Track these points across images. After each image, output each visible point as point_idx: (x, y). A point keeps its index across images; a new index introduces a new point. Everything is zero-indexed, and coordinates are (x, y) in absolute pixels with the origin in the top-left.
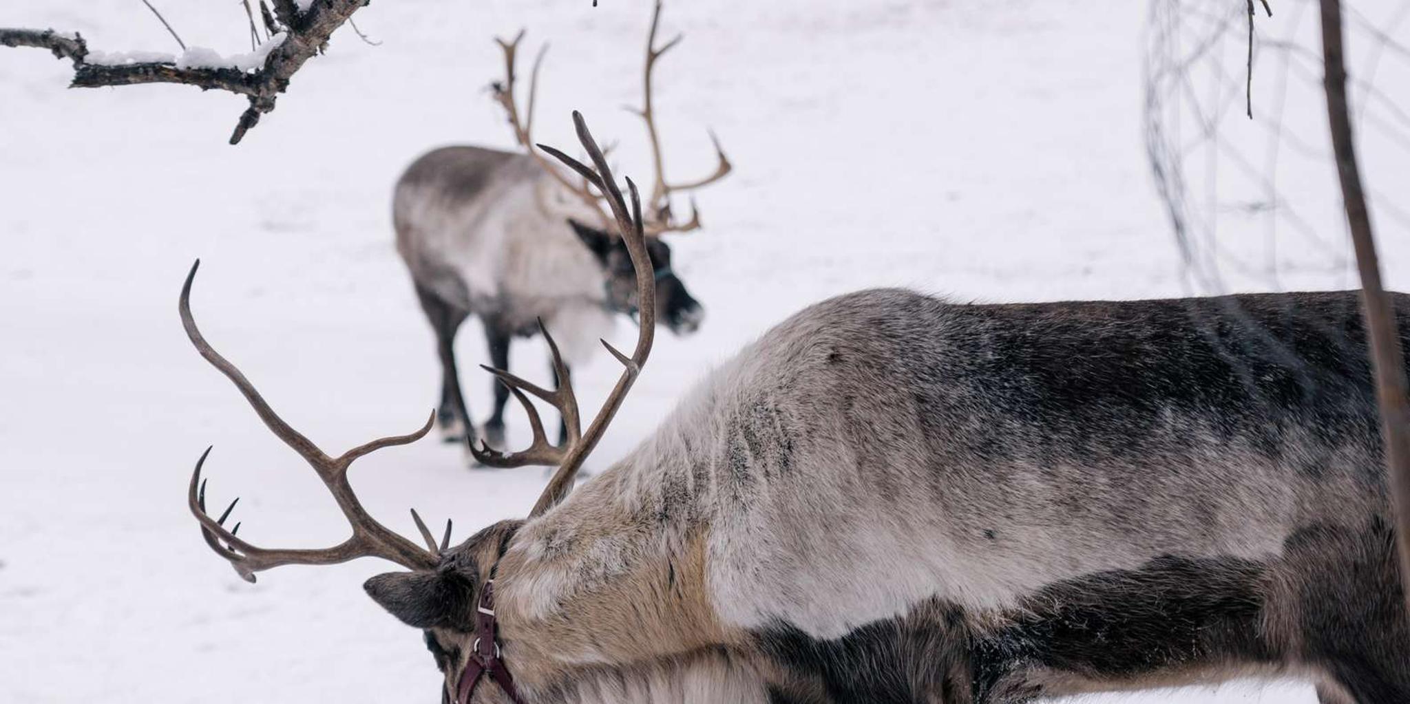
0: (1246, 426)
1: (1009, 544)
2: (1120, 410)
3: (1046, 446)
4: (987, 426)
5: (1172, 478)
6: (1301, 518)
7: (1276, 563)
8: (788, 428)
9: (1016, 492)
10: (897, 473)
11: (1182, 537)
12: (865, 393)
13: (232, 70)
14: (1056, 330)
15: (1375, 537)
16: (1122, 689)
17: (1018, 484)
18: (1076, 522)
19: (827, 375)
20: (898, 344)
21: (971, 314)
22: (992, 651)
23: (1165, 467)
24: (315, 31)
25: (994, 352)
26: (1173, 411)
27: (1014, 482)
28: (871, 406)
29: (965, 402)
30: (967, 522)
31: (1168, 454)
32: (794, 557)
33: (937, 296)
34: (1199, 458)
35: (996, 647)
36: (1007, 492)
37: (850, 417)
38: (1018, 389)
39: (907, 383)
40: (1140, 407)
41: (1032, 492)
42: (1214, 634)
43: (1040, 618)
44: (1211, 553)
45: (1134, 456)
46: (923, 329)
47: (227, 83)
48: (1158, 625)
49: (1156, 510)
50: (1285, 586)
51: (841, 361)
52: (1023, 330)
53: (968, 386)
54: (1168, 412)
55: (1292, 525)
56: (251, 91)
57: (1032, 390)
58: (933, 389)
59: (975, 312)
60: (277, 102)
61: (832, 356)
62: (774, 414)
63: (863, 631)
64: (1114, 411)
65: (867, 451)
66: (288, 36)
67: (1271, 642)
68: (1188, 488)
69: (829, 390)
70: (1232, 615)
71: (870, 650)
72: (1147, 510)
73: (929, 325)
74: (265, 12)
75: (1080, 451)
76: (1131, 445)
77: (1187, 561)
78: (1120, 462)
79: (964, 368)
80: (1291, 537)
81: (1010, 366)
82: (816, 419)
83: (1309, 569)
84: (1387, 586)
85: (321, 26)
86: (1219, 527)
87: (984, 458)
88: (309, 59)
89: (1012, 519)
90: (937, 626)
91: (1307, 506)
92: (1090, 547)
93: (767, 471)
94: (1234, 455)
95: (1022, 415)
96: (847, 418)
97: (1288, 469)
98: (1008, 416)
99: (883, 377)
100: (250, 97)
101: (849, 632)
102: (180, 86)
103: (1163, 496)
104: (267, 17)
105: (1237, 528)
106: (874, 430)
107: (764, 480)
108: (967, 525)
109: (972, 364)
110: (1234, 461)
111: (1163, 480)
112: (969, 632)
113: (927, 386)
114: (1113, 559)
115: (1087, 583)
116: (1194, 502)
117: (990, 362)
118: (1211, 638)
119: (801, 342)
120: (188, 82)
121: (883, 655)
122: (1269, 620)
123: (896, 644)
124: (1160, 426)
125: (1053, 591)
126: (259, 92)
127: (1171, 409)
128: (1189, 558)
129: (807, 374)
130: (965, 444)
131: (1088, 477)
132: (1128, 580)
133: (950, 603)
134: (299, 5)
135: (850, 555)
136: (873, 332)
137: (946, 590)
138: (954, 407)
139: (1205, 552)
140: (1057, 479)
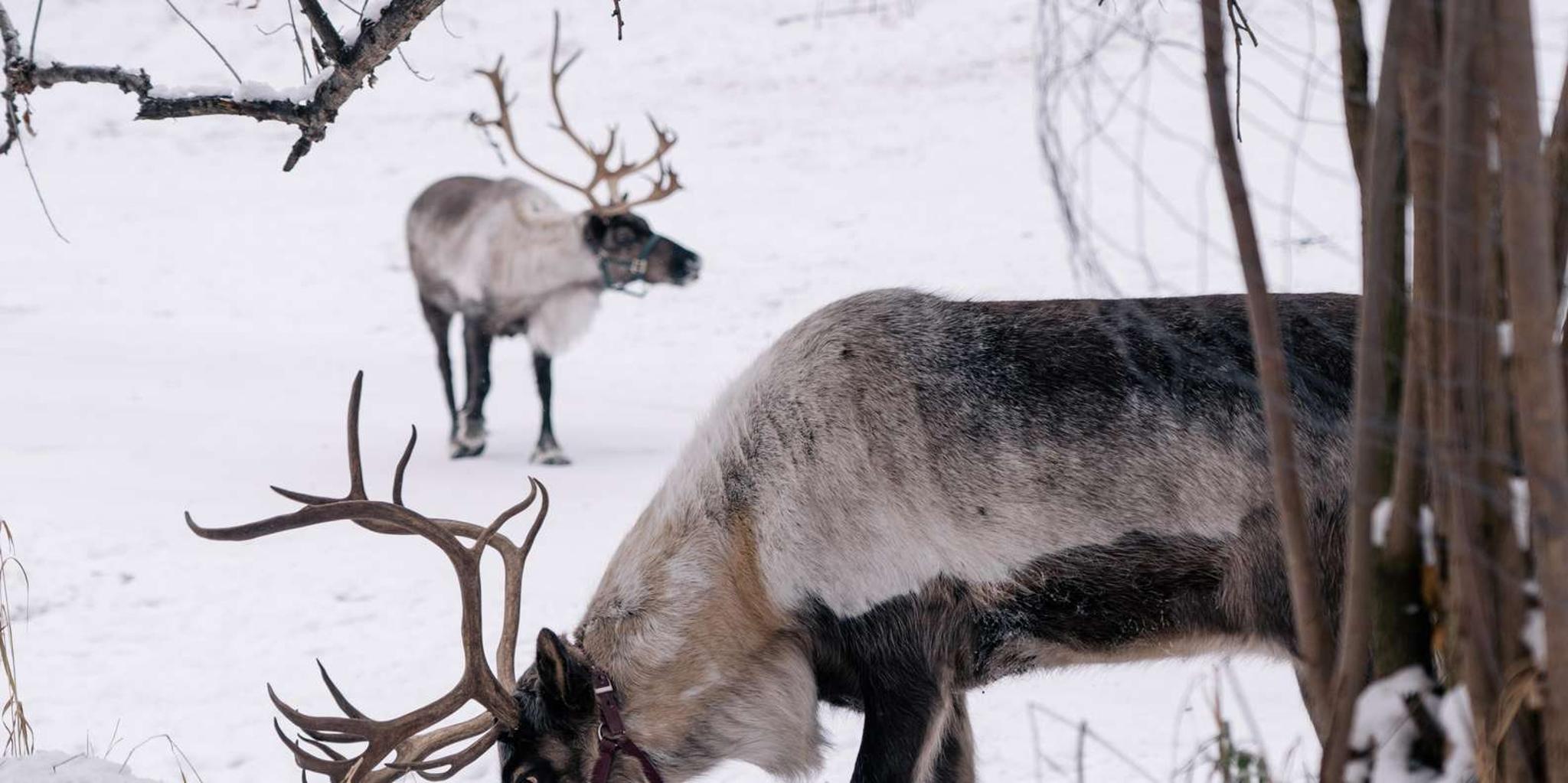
0: (1203, 413)
1: (999, 519)
2: (1092, 396)
3: (1026, 429)
4: (977, 411)
5: (1138, 459)
6: (1254, 500)
7: (1234, 542)
8: (810, 419)
9: (1001, 472)
10: (903, 457)
11: (1148, 514)
12: (876, 386)
13: (285, 102)
14: (1041, 323)
15: (1318, 521)
16: (1106, 662)
17: (1003, 464)
18: (1054, 499)
19: (841, 369)
20: (902, 339)
21: (968, 310)
22: (993, 624)
23: (1133, 449)
24: (359, 65)
25: (984, 343)
26: (1140, 397)
27: (1000, 462)
28: (879, 397)
29: (958, 389)
30: (962, 500)
31: (1134, 437)
32: (821, 538)
33: (936, 294)
34: (1162, 442)
35: (997, 621)
36: (995, 472)
37: (862, 408)
38: (1003, 376)
39: (909, 375)
40: (1110, 393)
41: (1015, 471)
42: (1181, 605)
43: (1031, 592)
44: (1176, 530)
45: (1104, 438)
46: (923, 324)
47: (281, 114)
48: (1131, 597)
49: (1123, 488)
50: (1241, 562)
51: (853, 356)
52: (1012, 323)
53: (962, 374)
54: (1134, 399)
55: (1245, 506)
56: (302, 123)
57: (1016, 377)
58: (930, 379)
59: (971, 308)
60: (328, 132)
61: (845, 352)
62: (796, 406)
63: (882, 607)
64: (1086, 396)
65: (876, 438)
66: (336, 70)
67: (1230, 615)
68: (1152, 469)
69: (843, 383)
70: (1196, 587)
71: (889, 626)
72: (1116, 488)
73: (929, 320)
74: (316, 48)
75: (1056, 434)
76: (1101, 428)
77: (1155, 537)
78: (1091, 443)
79: (958, 358)
80: (1246, 517)
81: (997, 356)
82: (833, 410)
83: (1261, 548)
84: (1331, 567)
85: (365, 60)
86: (1181, 505)
87: (973, 440)
88: (356, 91)
89: (1000, 497)
90: (946, 602)
91: (1258, 488)
92: (1068, 524)
93: (794, 459)
94: (1193, 440)
95: (1006, 400)
96: (860, 409)
97: (1237, 453)
98: (994, 401)
99: (890, 370)
100: (302, 128)
101: (870, 609)
102: (237, 117)
103: (1129, 476)
104: (317, 52)
105: (1196, 507)
106: (882, 418)
107: (791, 467)
108: (962, 502)
109: (965, 354)
110: (1193, 445)
111: (1129, 461)
112: (974, 606)
113: (925, 376)
114: (1088, 534)
115: (1067, 556)
116: (1158, 482)
117: (980, 352)
118: (1179, 609)
119: (815, 339)
120: (244, 114)
121: (900, 631)
122: (1228, 593)
123: (913, 619)
124: (1127, 411)
125: (1039, 564)
126: (309, 122)
127: (1138, 396)
128: (1156, 535)
129: (823, 369)
130: (958, 427)
131: (1063, 457)
132: (1103, 555)
133: (957, 580)
134: (345, 41)
135: (869, 537)
136: (880, 329)
137: (951, 567)
138: (949, 394)
139: (1170, 529)
140: (1036, 460)
